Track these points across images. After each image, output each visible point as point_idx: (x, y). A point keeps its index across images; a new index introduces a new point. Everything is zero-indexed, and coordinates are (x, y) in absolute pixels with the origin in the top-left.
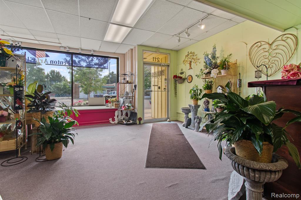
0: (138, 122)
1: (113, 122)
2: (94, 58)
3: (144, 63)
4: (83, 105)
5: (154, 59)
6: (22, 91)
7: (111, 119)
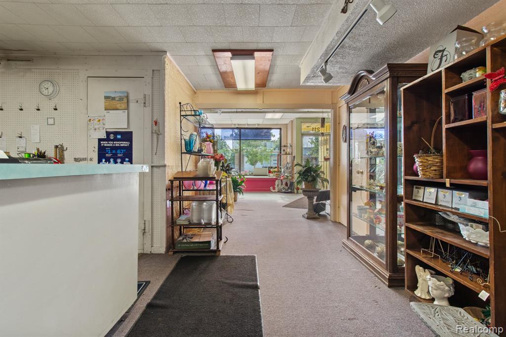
0: (295, 191)
1: (274, 191)
3: (302, 135)
5: (314, 130)
7: (271, 188)
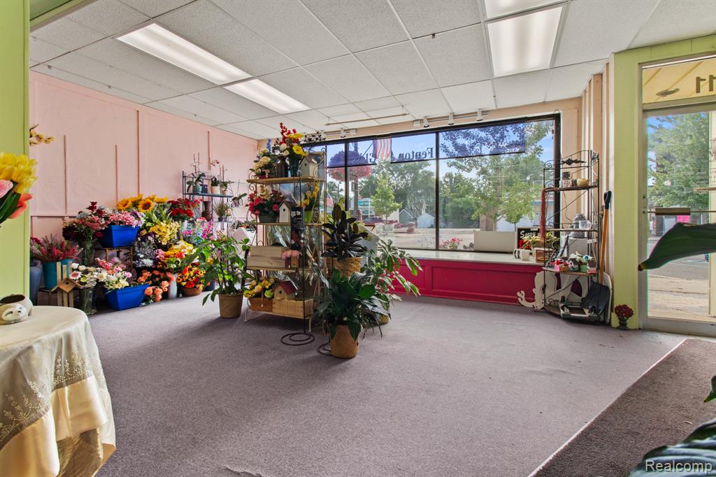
1: (528, 305)
2: (508, 131)
3: (644, 111)
4: (462, 249)
5: (704, 84)
6: (300, 216)
7: (521, 295)
